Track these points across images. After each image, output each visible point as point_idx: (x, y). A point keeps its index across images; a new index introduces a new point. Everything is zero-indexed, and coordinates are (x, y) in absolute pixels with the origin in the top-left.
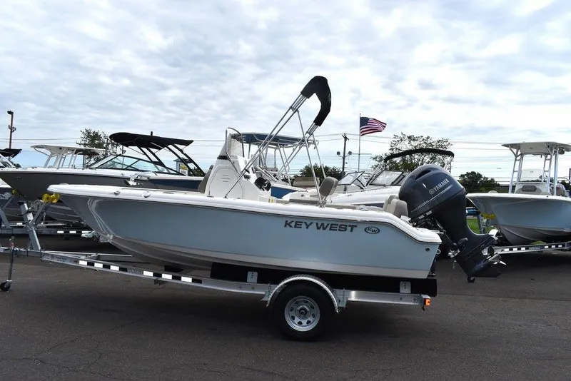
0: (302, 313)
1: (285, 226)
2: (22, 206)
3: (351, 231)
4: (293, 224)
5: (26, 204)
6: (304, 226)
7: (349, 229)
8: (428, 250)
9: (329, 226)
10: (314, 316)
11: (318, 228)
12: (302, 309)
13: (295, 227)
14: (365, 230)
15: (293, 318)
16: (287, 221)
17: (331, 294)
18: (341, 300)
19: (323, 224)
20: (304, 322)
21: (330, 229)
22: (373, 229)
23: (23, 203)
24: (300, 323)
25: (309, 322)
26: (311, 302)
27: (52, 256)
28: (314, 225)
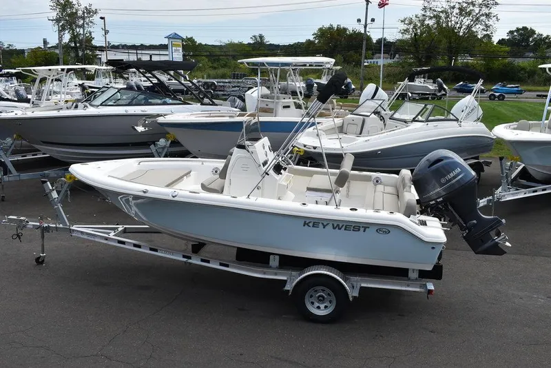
0: (320, 300)
1: (304, 226)
2: (44, 185)
3: (364, 231)
4: (311, 224)
5: (48, 183)
6: (321, 225)
7: (362, 229)
8: (433, 248)
9: (344, 227)
10: (330, 302)
11: (334, 228)
12: (320, 296)
13: (313, 226)
14: (377, 230)
15: (313, 303)
16: (305, 222)
17: (344, 283)
18: (355, 286)
19: (338, 225)
20: (322, 306)
21: (345, 229)
22: (384, 230)
23: (46, 182)
24: (319, 308)
25: (326, 307)
26: (329, 291)
27: (82, 232)
28: (331, 225)
